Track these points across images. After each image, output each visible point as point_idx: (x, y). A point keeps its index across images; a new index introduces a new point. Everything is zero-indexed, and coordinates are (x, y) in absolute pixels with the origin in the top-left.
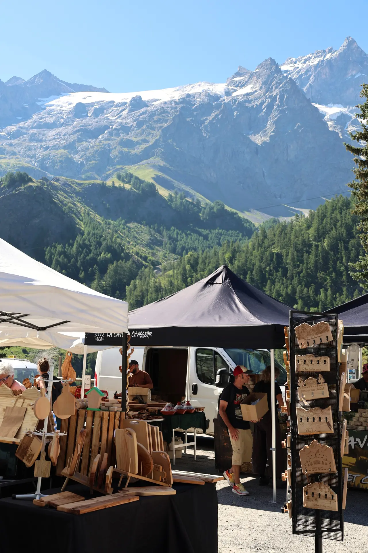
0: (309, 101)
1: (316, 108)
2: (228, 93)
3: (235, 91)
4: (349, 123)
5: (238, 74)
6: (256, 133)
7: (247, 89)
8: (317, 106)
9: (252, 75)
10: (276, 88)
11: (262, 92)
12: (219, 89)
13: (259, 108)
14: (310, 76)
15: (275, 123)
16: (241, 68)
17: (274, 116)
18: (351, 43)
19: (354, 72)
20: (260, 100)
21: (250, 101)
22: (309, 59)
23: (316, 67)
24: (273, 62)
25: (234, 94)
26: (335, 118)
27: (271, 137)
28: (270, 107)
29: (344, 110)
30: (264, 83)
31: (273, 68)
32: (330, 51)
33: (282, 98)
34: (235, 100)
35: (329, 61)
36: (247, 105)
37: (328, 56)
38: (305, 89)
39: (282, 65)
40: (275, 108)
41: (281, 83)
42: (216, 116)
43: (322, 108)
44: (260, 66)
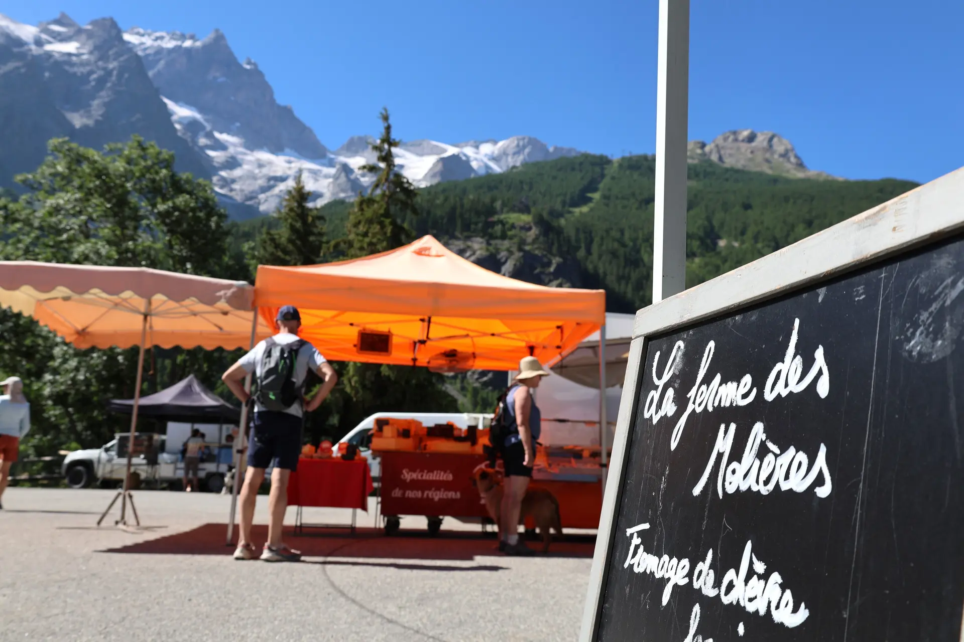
0: (157, 92)
1: (165, 105)
2: (39, 43)
3: (50, 43)
4: (202, 133)
5: (58, 22)
6: (75, 110)
7: (71, 47)
8: (166, 100)
9: (80, 31)
10: (115, 59)
11: (93, 58)
12: (27, 32)
13: (85, 78)
14: (160, 59)
15: (106, 105)
16: (63, 15)
17: (104, 95)
18: (219, 38)
19: (218, 74)
20: (88, 68)
21: (72, 65)
22: (162, 38)
23: (170, 51)
24: (114, 24)
25: (48, 48)
26: (185, 122)
27: (97, 122)
28: (101, 82)
29: (198, 116)
30: (96, 48)
31: (114, 32)
32: (192, 37)
33: (120, 75)
34: (49, 55)
35: (188, 51)
36: (67, 68)
37: (188, 43)
38: (151, 74)
39: (126, 32)
40: (109, 85)
41: (122, 55)
42: (18, 68)
43: (171, 105)
44: (94, 23)
